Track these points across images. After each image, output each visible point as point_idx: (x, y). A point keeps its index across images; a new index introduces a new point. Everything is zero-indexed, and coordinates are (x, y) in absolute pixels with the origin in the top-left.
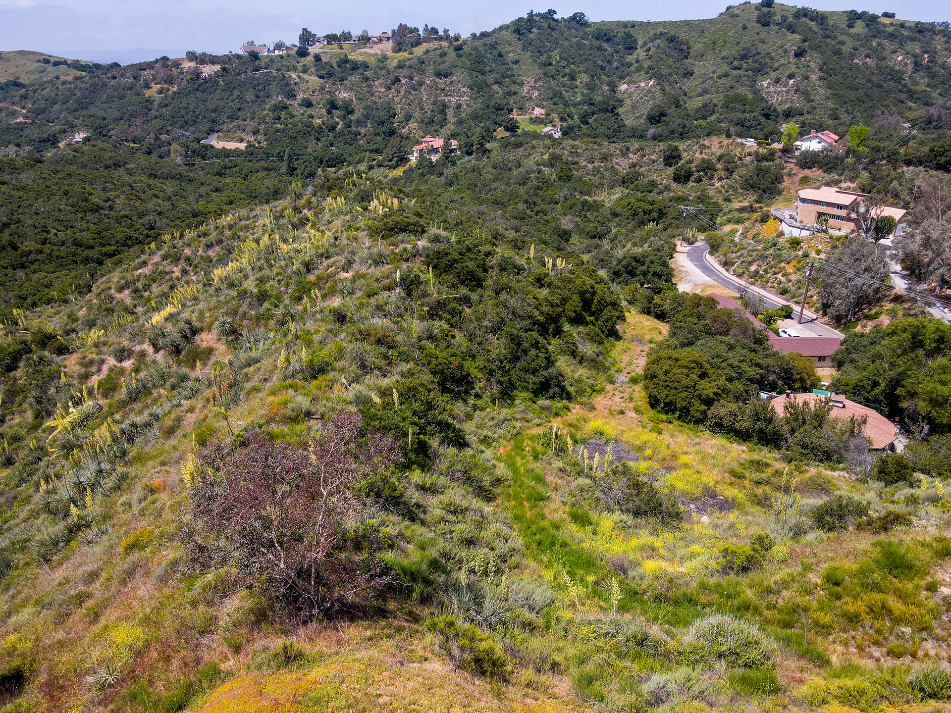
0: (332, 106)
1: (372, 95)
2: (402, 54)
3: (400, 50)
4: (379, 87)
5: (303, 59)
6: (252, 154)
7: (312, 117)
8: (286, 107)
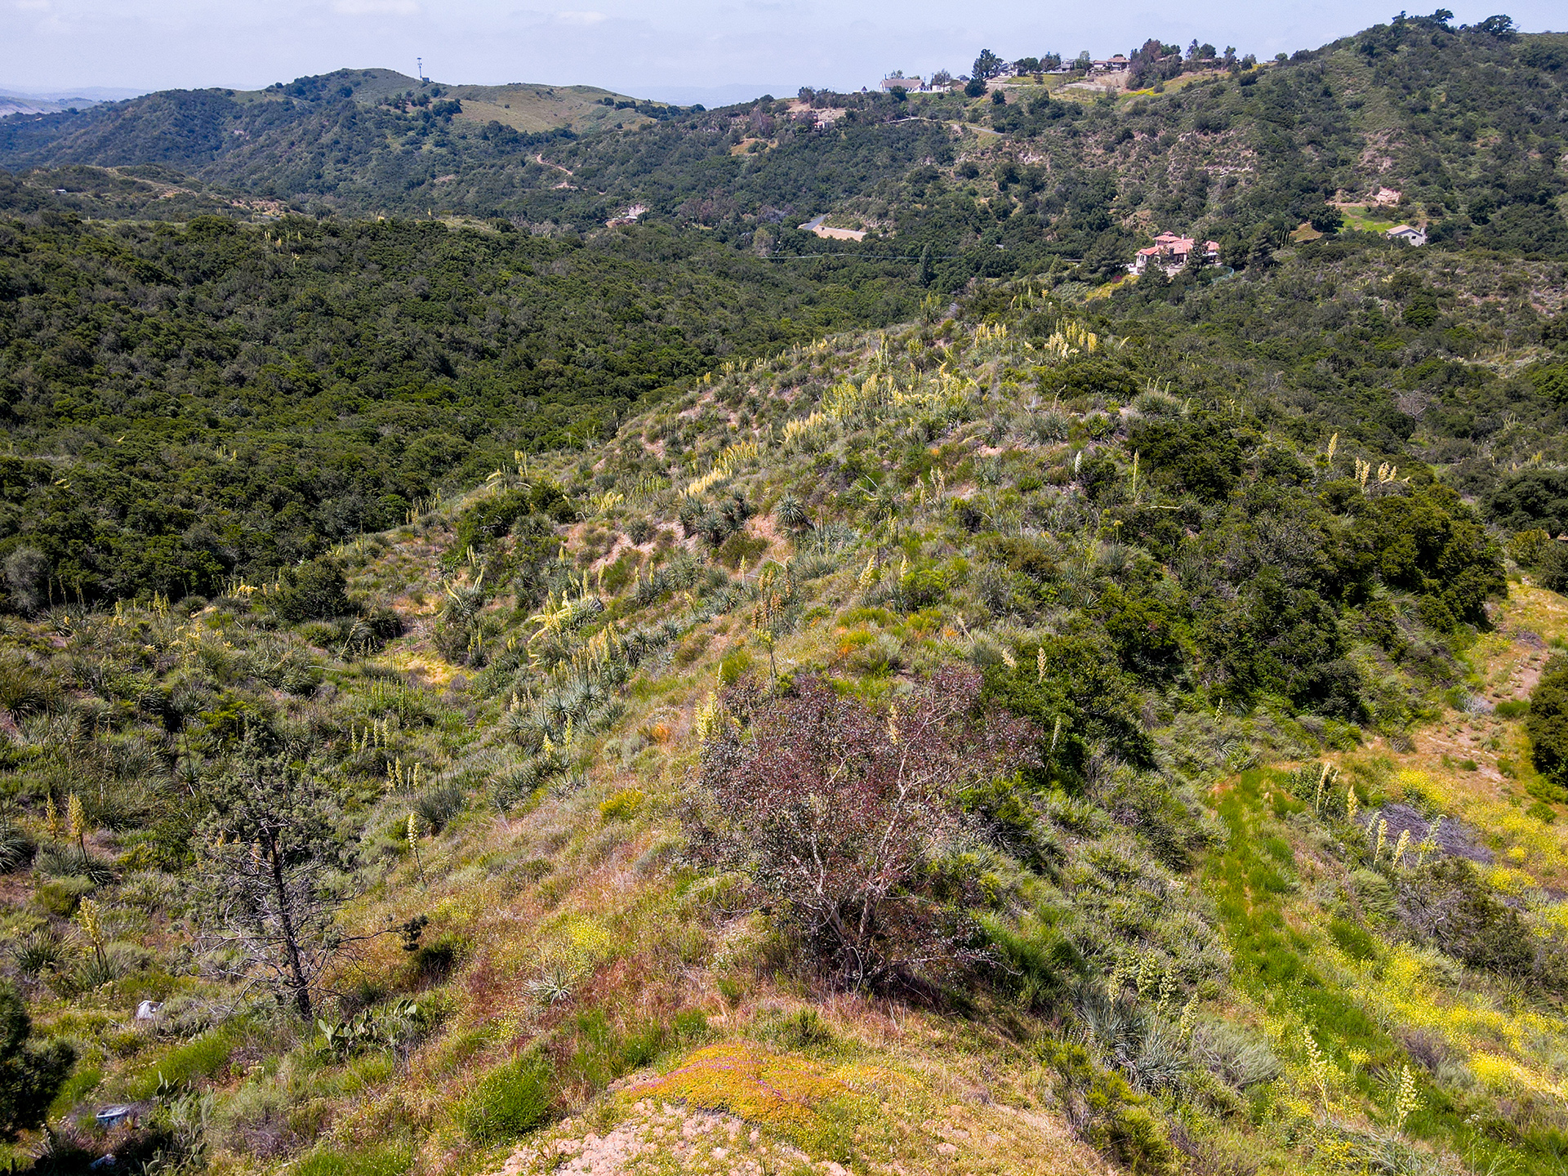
0: (1011, 176)
1: (1080, 160)
2: (1143, 91)
3: (1140, 85)
4: (1093, 148)
5: (975, 99)
6: (872, 249)
7: (974, 193)
8: (935, 177)
